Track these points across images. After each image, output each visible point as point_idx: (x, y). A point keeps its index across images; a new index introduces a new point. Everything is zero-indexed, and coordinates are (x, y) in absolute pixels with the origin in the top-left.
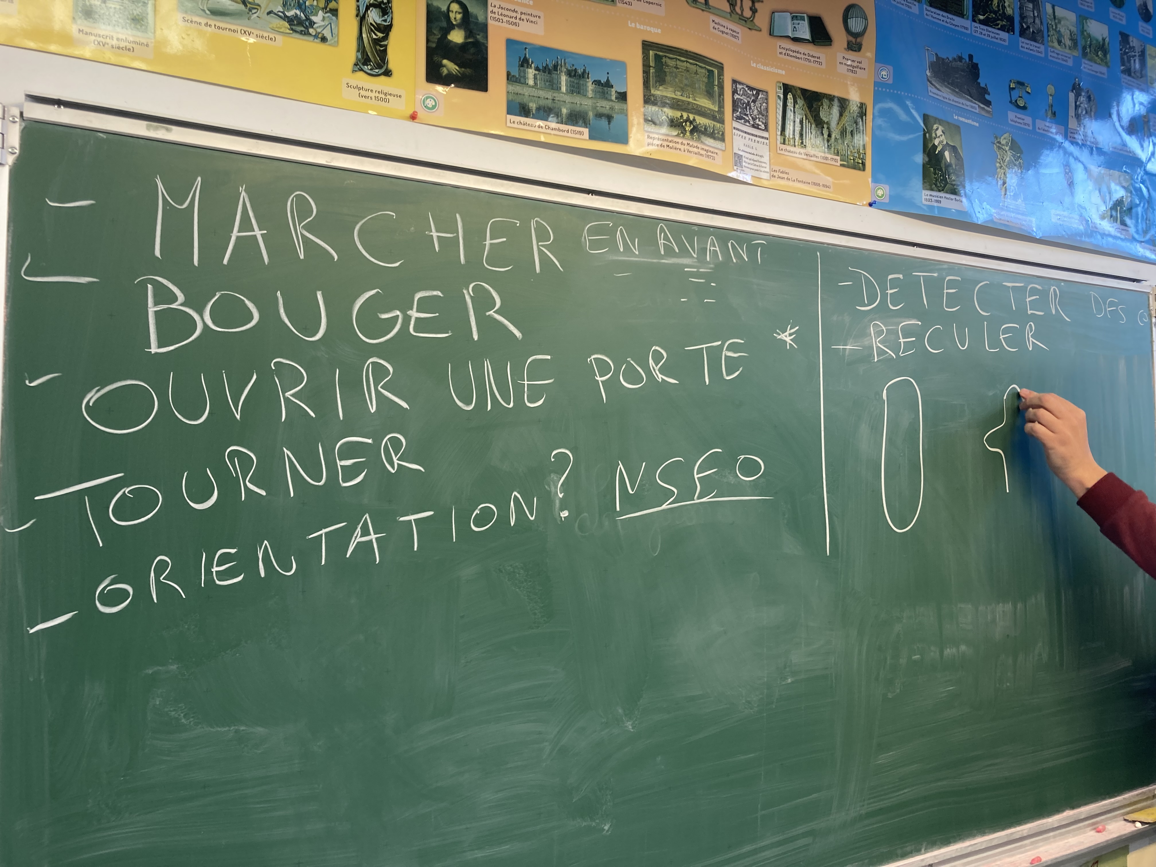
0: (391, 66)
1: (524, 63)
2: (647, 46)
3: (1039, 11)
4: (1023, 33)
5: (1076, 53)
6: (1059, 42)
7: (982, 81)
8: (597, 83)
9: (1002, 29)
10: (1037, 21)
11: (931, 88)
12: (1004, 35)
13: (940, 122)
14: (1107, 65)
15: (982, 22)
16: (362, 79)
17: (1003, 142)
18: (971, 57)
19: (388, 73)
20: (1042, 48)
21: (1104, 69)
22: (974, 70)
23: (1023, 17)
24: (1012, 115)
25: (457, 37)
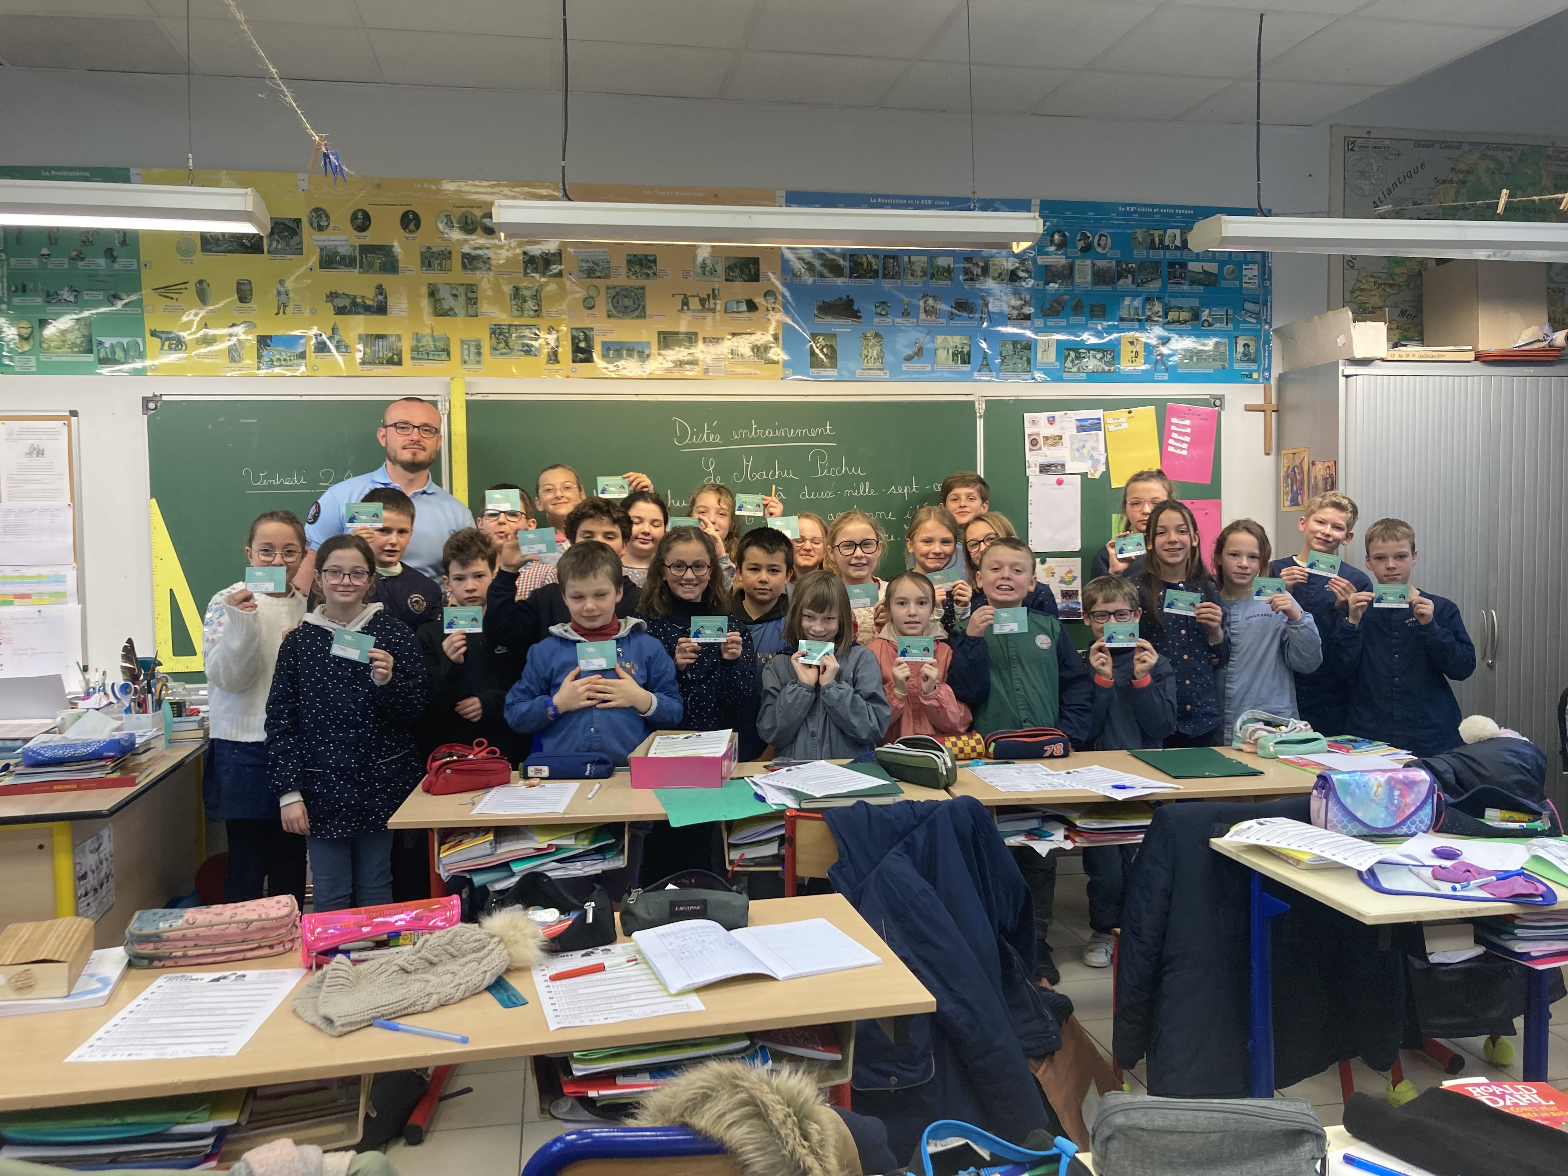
0: (560, 359)
1: (609, 349)
2: (660, 333)
3: (898, 262)
4: (884, 277)
5: (925, 279)
6: (912, 275)
7: (855, 307)
8: (639, 352)
9: (870, 277)
10: (896, 268)
11: (817, 320)
12: (872, 281)
13: (821, 335)
14: (951, 280)
15: (855, 277)
16: (549, 366)
17: (868, 335)
18: (848, 296)
19: (558, 362)
20: (899, 281)
21: (949, 282)
22: (850, 302)
23: (885, 268)
24: (877, 320)
25: (582, 345)
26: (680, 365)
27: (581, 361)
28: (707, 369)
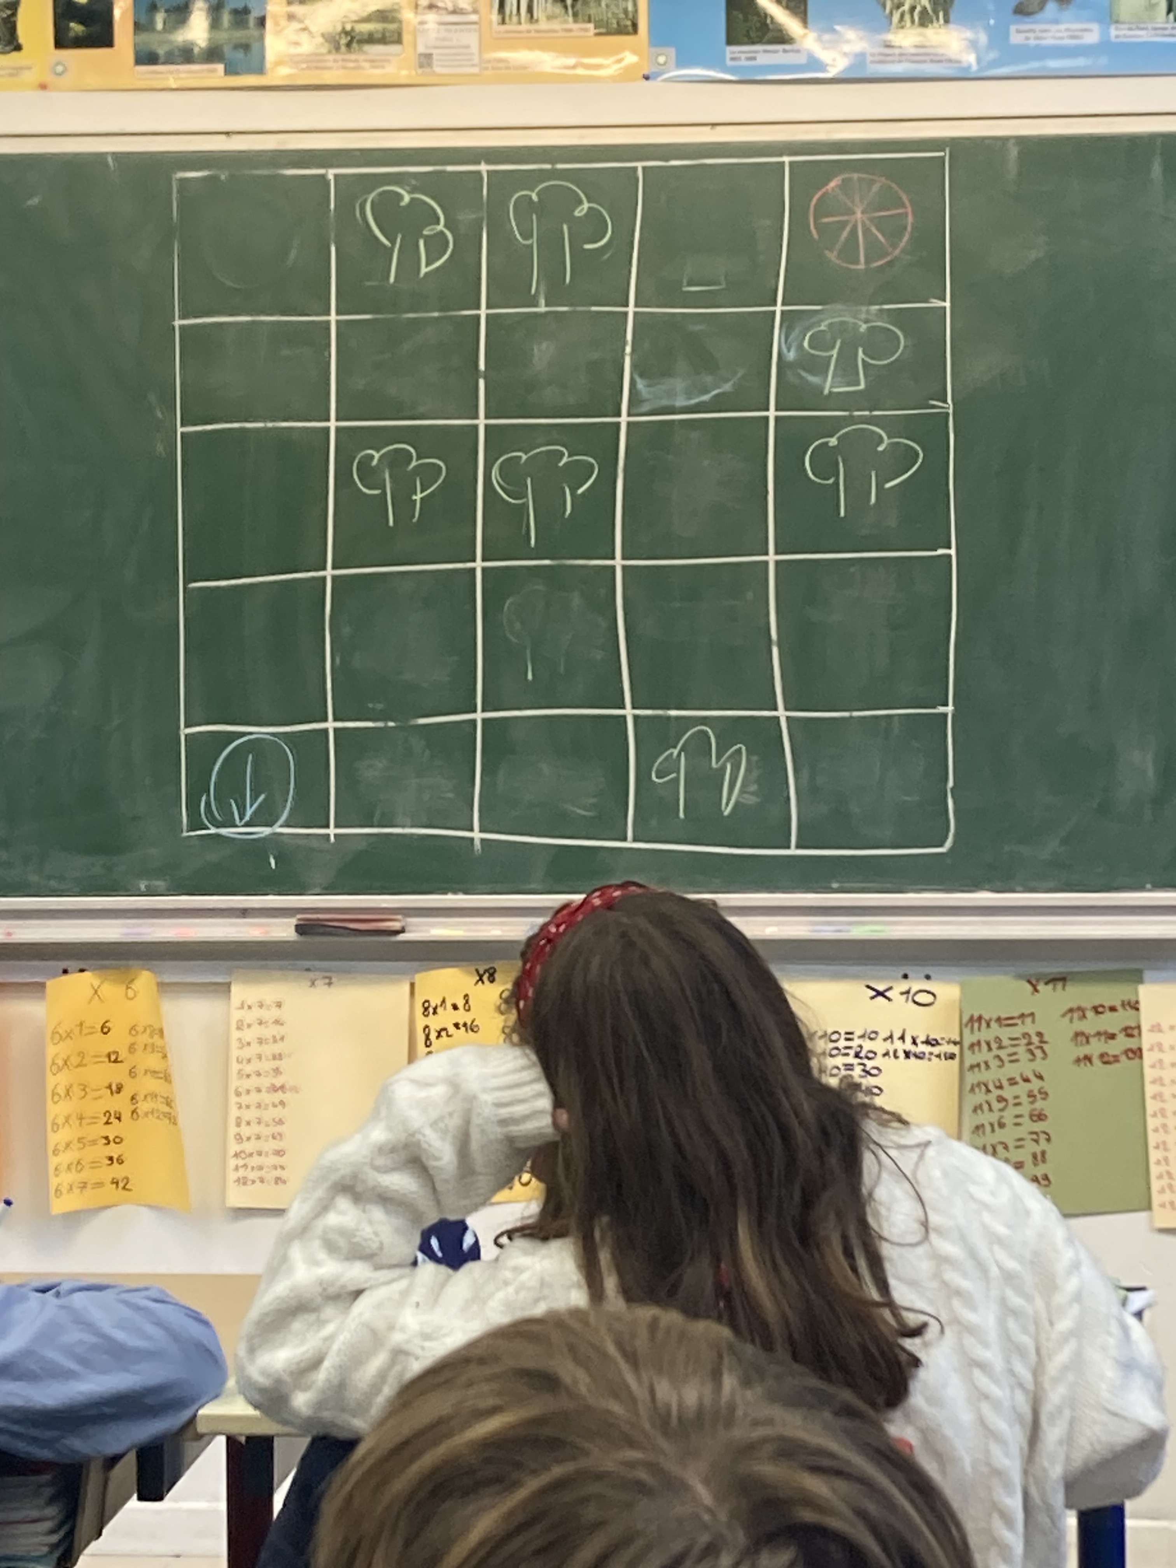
0: (21, 40)
1: (153, 8)
8: (235, 12)
19: (18, 48)
26: (349, 45)
27: (79, 43)
28: (429, 56)
